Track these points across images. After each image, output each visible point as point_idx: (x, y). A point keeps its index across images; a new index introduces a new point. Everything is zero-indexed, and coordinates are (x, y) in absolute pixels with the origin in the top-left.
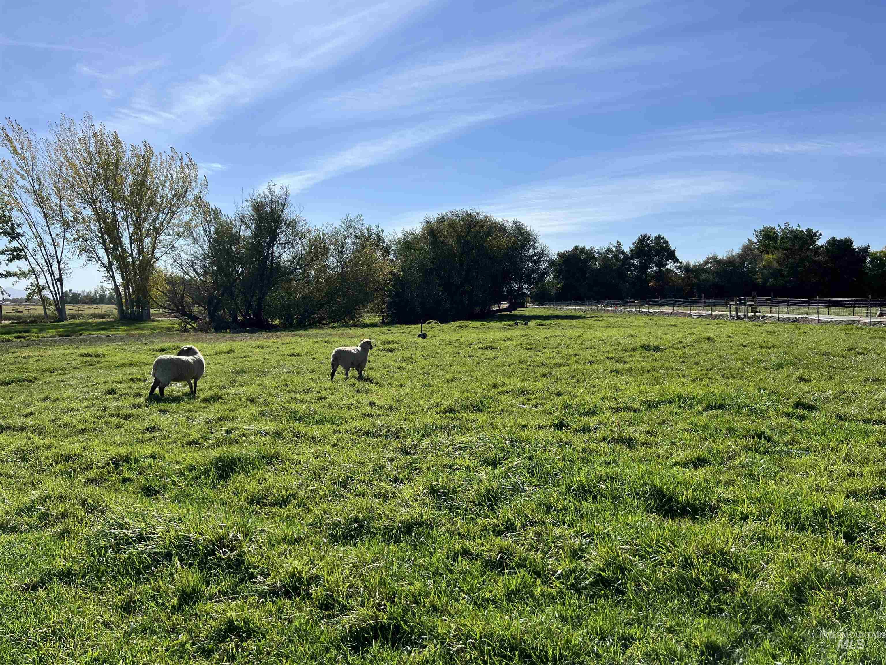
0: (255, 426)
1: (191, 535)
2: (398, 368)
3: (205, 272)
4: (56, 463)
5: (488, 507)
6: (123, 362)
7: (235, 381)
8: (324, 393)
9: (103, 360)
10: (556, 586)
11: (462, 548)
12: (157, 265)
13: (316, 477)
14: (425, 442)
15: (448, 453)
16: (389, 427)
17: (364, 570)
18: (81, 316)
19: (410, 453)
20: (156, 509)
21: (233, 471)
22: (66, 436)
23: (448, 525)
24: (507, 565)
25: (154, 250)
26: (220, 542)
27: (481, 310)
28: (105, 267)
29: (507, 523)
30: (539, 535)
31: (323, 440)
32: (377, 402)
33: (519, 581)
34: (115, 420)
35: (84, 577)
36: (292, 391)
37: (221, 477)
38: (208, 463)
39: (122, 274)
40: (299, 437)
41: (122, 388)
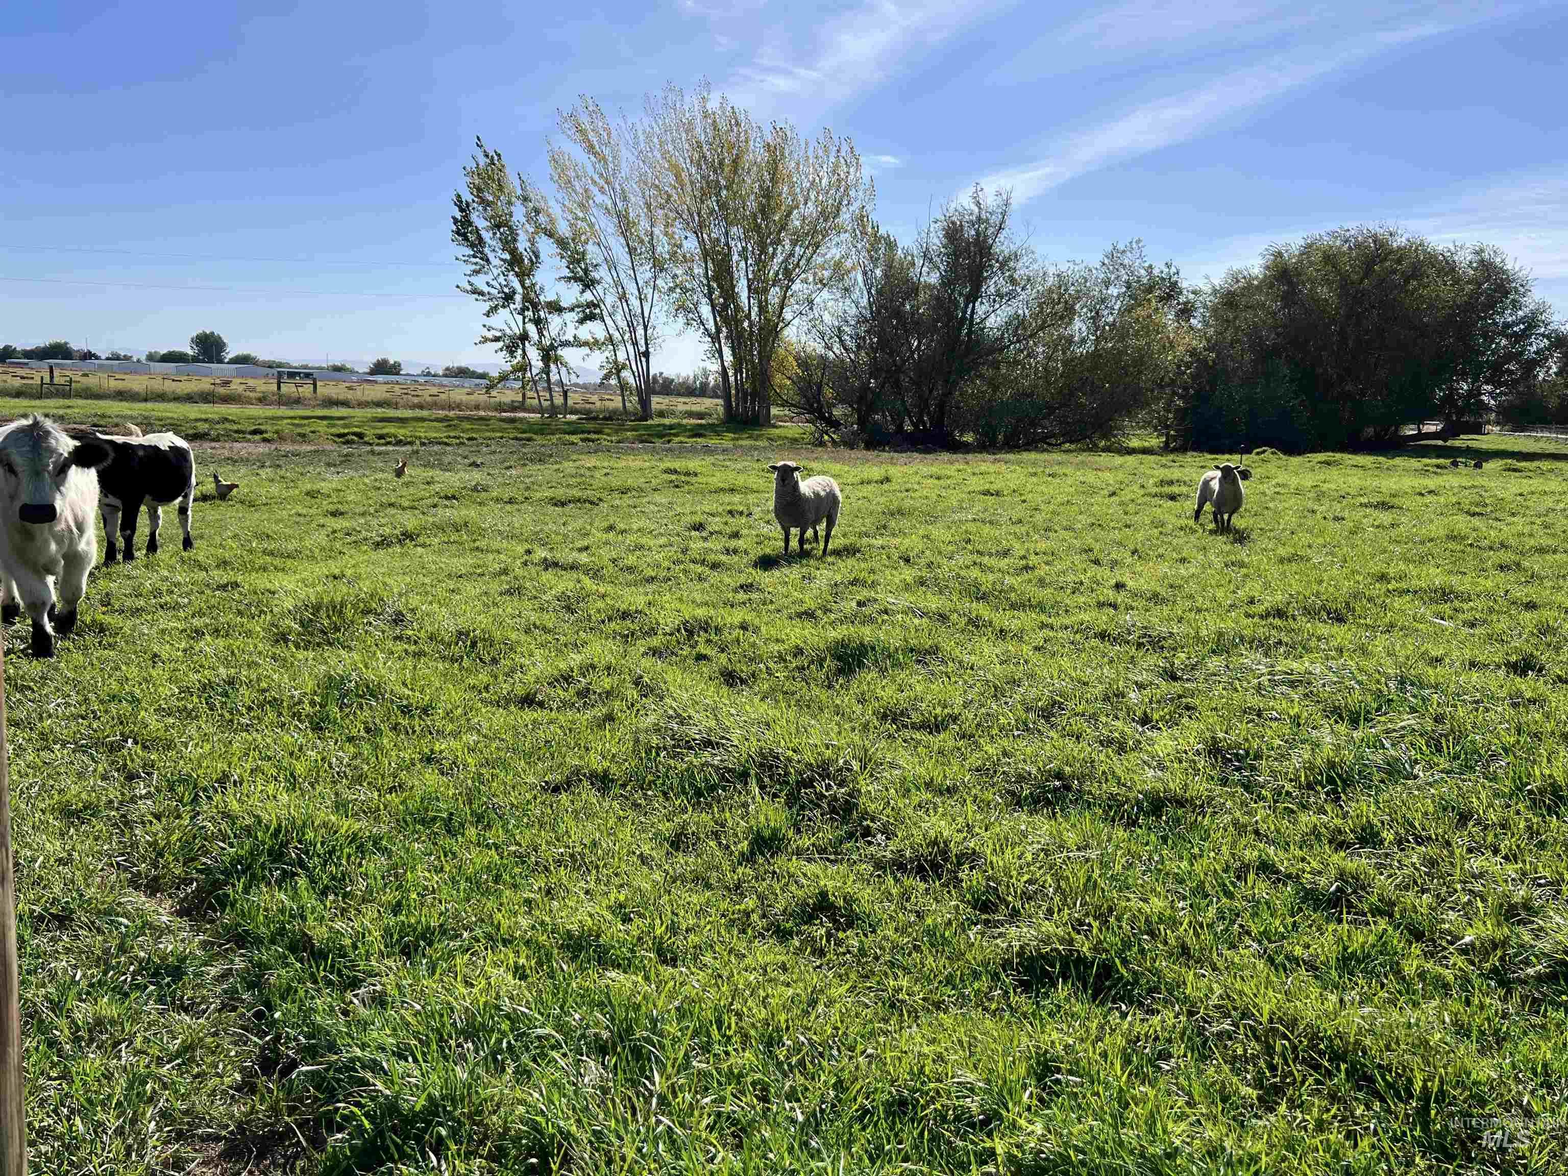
0: (905, 600)
1: (780, 751)
2: (1181, 529)
3: (859, 347)
4: (610, 619)
5: (1327, 794)
6: (721, 485)
7: (885, 527)
8: (1033, 560)
9: (693, 480)
10: (1455, 964)
11: (1260, 856)
12: (786, 332)
13: (998, 693)
14: (1214, 663)
15: (1259, 688)
16: (1146, 628)
17: (1058, 858)
18: (673, 413)
19: (1181, 679)
20: (733, 704)
21: (861, 665)
22: (629, 585)
23: (1238, 814)
24: (1350, 905)
25: (782, 308)
26: (824, 769)
27: (1376, 434)
28: (709, 336)
29: (1363, 829)
30: (1433, 863)
31: (1019, 636)
32: (1130, 584)
33: (1372, 939)
34: (699, 569)
35: (624, 786)
36: (978, 552)
37: (840, 671)
38: (822, 646)
39: (733, 349)
40: (977, 627)
41: (715, 524)
